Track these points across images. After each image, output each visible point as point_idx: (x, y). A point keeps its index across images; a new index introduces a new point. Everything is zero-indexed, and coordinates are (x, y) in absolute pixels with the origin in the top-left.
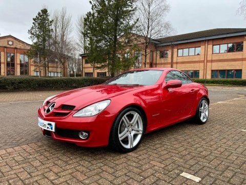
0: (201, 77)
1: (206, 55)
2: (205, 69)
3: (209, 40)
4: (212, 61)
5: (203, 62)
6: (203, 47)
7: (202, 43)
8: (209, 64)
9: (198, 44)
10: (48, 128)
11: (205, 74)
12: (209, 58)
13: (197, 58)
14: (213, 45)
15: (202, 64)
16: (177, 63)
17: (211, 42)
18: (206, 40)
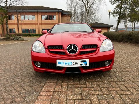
0: (37, 32)
1: (38, 20)
2: (39, 28)
3: (39, 12)
4: (42, 24)
5: (37, 24)
6: (36, 16)
7: (36, 13)
8: (40, 25)
9: (33, 14)
10: (81, 65)
11: (39, 31)
12: (40, 22)
13: (33, 22)
14: (42, 15)
15: (37, 25)
16: (21, 24)
17: (40, 13)
18: (38, 12)
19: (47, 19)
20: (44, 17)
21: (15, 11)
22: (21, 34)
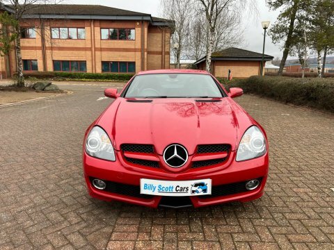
0: (89, 70)
1: (93, 40)
2: (93, 59)
3: (95, 20)
4: (101, 50)
5: (90, 49)
6: (88, 29)
7: (86, 23)
8: (98, 53)
9: (80, 24)
10: (193, 192)
11: (94, 67)
12: (98, 46)
13: (80, 44)
14: (101, 28)
15: (89, 53)
16: (52, 48)
17: (98, 24)
18: (91, 20)
19: (113, 37)
20: (105, 33)
21: (37, 17)
22: (51, 73)
